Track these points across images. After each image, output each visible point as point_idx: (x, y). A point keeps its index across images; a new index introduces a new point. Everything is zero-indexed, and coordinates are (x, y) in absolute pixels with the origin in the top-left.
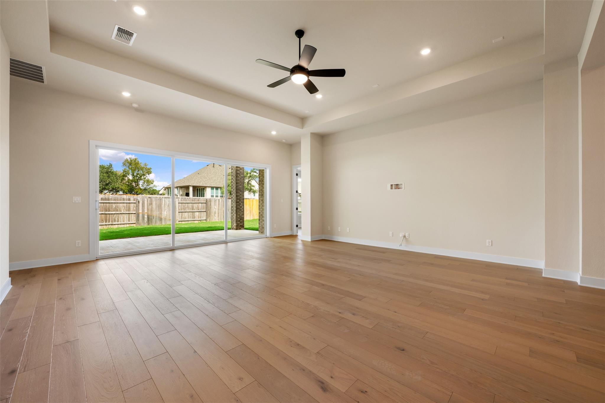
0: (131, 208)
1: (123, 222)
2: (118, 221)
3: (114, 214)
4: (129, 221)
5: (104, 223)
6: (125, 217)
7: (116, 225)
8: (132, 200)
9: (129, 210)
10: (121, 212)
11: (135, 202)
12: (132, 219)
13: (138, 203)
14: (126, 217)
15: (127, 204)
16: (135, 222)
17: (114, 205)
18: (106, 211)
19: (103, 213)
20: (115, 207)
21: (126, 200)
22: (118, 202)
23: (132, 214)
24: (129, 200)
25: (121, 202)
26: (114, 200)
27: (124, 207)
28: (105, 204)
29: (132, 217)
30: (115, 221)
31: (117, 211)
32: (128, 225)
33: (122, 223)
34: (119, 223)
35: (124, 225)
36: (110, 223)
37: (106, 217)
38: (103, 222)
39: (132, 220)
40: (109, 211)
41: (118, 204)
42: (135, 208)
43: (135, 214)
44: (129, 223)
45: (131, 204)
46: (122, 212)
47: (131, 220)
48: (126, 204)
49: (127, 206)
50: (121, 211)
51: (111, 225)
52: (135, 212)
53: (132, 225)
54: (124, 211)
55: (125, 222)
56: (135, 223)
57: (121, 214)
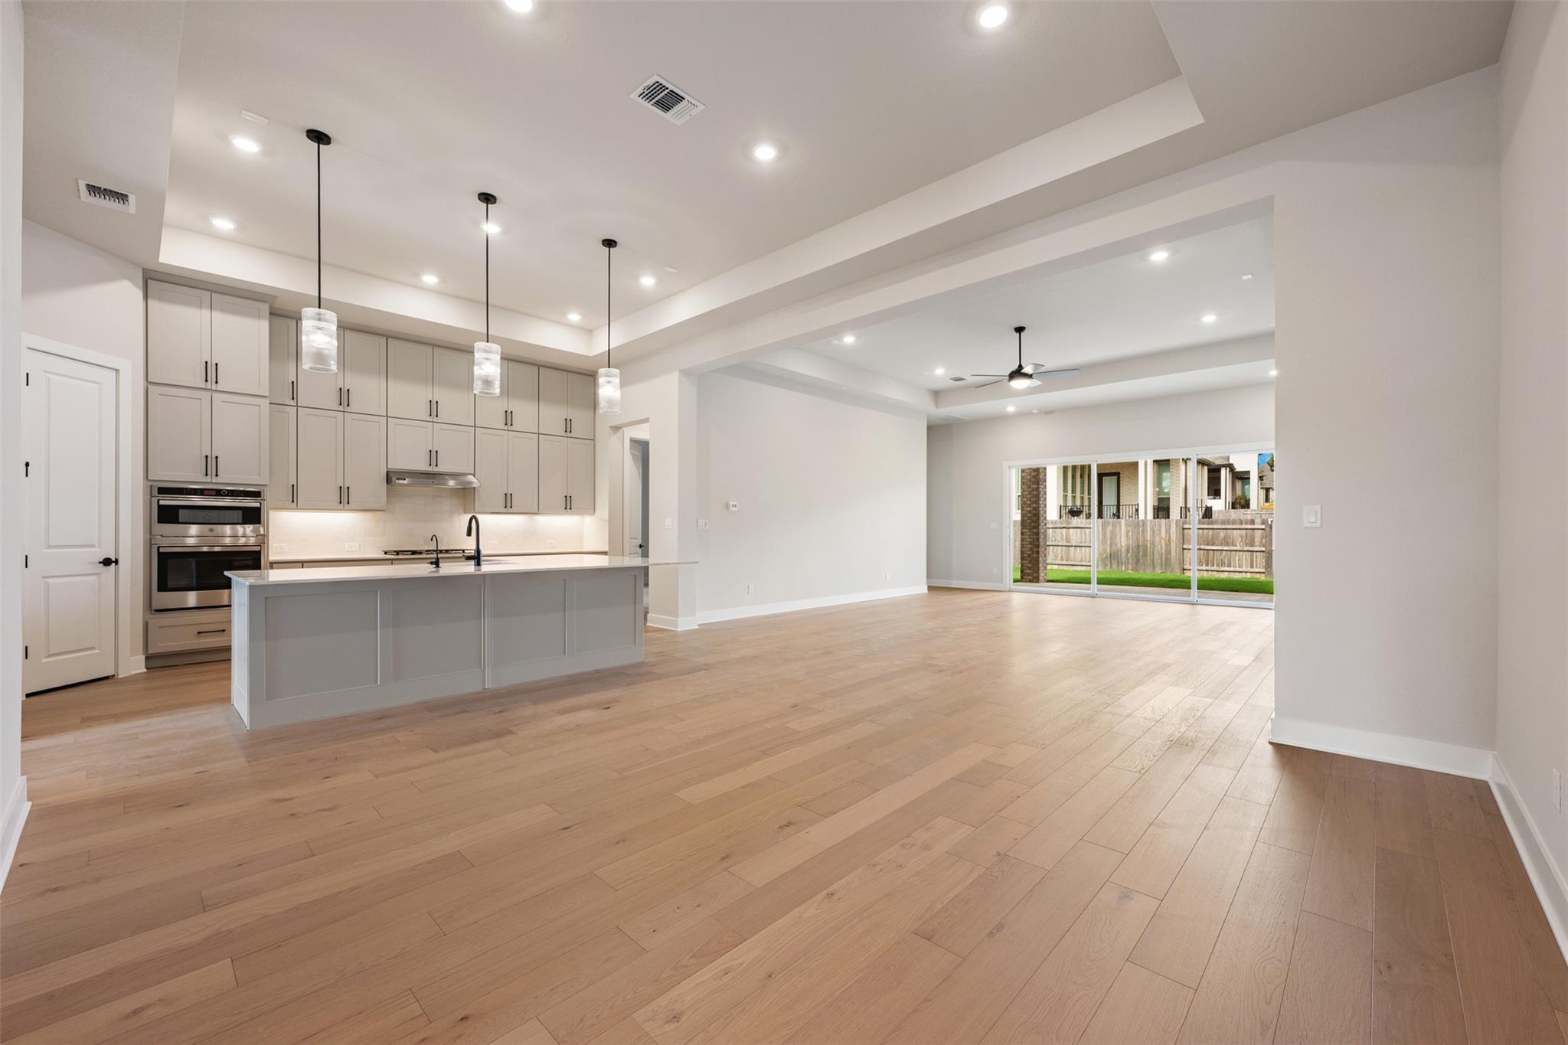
0: (1256, 540)
1: (1239, 567)
2: (1229, 566)
3: (1223, 550)
4: (1252, 567)
5: (1204, 568)
6: (1244, 557)
7: (1226, 573)
8: (1258, 524)
9: (1252, 544)
10: (1235, 548)
11: (1263, 527)
12: (1258, 563)
13: (1268, 529)
14: (1246, 559)
15: (1248, 531)
16: (1264, 570)
17: (1222, 534)
18: (1208, 545)
19: (1202, 547)
20: (1224, 537)
21: (1246, 524)
22: (1229, 527)
23: (1259, 554)
24: (1251, 524)
25: (1234, 527)
26: (1221, 524)
27: (1242, 537)
28: (1205, 531)
29: (1259, 558)
30: (1223, 564)
31: (1227, 544)
32: (1249, 575)
33: (1238, 569)
34: (1232, 569)
35: (1241, 574)
36: (1215, 568)
37: (1208, 554)
38: (1202, 565)
39: (1258, 566)
40: (1213, 545)
41: (1229, 531)
42: (1264, 541)
43: (1263, 552)
44: (1252, 570)
45: (1256, 531)
46: (1238, 548)
47: (1256, 565)
48: (1244, 531)
49: (1246, 535)
50: (1235, 546)
51: (1215, 573)
52: (1263, 549)
53: (1258, 576)
54: (1240, 546)
55: (1244, 569)
56: (1263, 573)
57: (1236, 551)
